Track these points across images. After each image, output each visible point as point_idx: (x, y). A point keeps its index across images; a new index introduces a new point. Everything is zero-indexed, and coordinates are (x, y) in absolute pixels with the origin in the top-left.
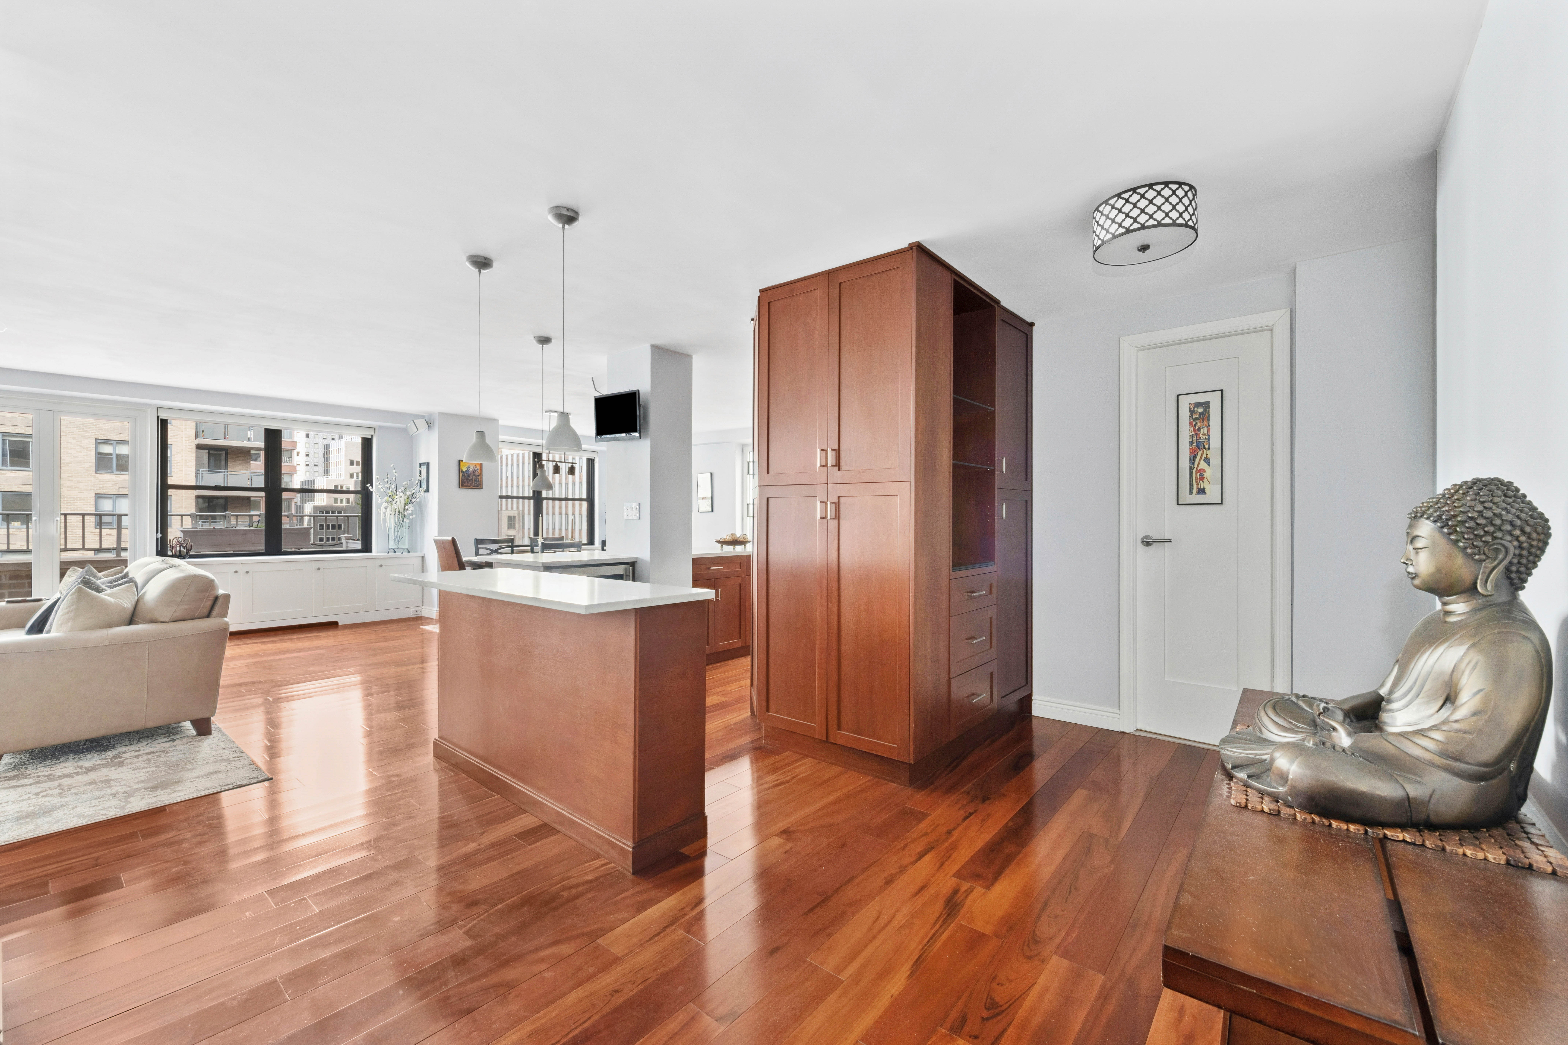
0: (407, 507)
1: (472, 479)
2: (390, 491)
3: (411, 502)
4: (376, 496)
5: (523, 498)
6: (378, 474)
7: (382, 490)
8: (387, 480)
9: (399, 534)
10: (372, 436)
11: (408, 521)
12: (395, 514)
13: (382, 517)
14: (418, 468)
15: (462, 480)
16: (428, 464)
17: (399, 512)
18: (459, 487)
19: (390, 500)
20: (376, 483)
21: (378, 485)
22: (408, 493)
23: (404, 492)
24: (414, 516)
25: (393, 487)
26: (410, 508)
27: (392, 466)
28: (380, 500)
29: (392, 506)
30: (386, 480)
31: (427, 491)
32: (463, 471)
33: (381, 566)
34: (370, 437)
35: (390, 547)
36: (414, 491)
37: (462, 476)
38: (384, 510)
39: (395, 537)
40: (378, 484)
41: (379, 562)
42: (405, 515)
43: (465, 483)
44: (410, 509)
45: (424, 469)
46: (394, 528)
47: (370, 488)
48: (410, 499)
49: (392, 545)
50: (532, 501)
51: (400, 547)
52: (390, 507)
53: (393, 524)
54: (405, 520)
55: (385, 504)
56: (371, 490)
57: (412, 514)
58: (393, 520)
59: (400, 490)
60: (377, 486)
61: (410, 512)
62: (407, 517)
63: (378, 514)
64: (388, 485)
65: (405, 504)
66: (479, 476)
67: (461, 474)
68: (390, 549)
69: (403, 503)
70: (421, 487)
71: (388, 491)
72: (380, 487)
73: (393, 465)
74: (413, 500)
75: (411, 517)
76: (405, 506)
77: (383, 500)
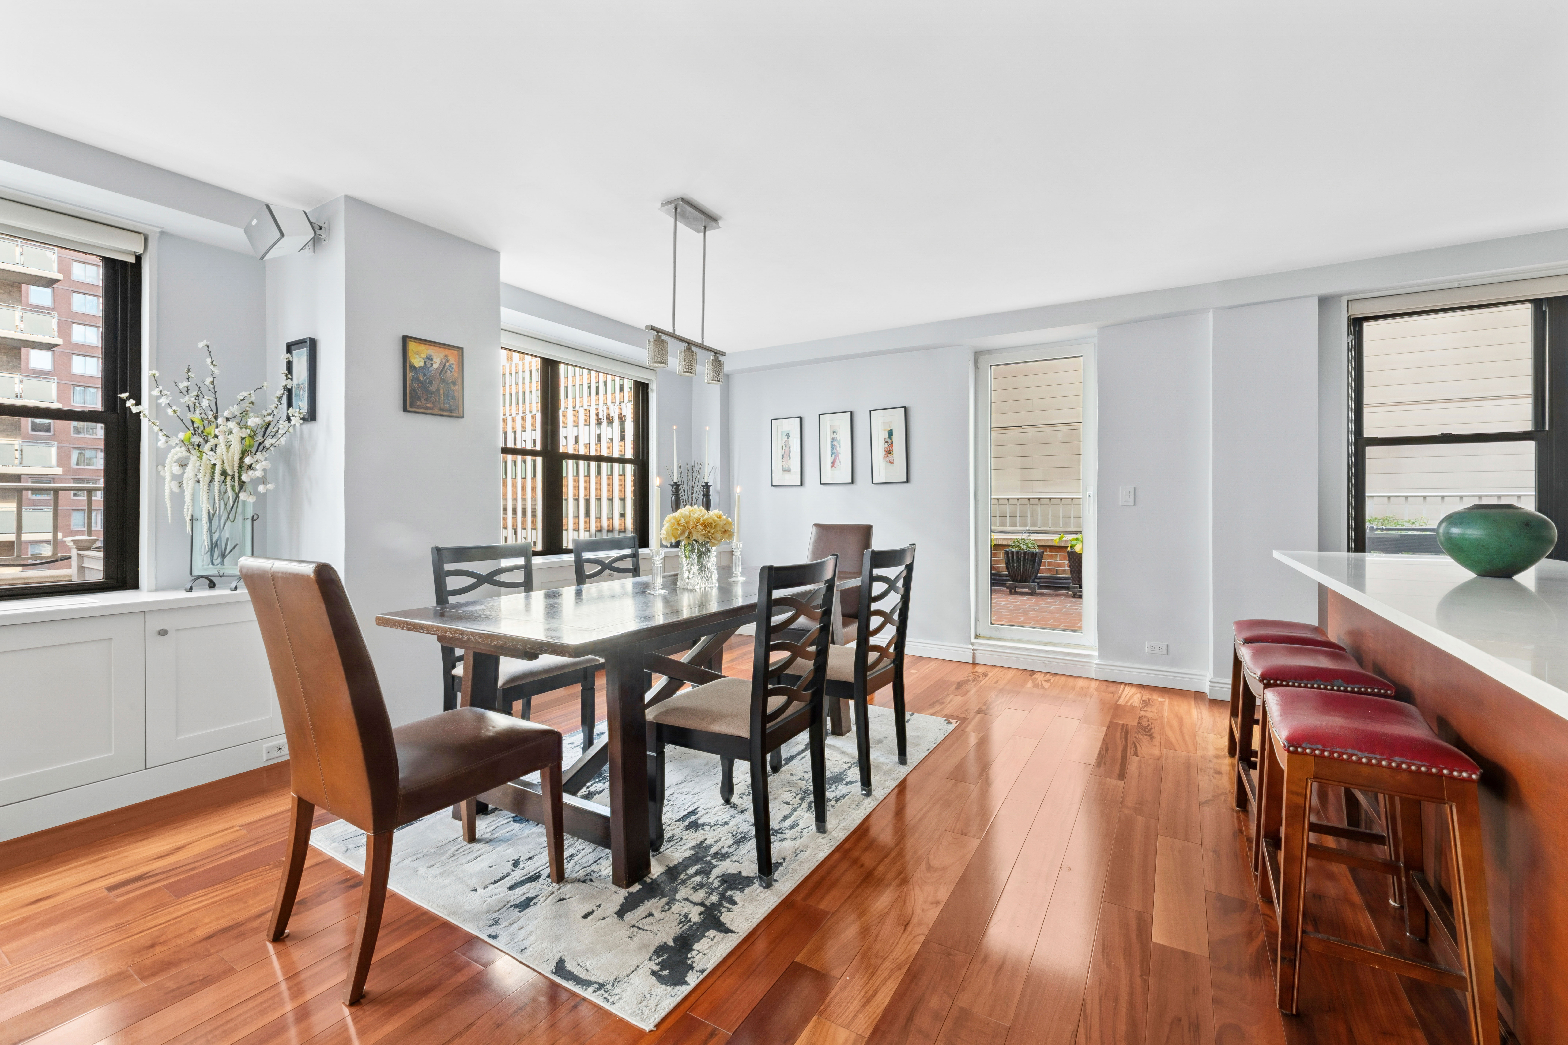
0: (248, 460)
1: (438, 390)
2: (196, 417)
3: (261, 447)
4: (151, 430)
5: (524, 452)
6: (156, 363)
7: (170, 411)
8: (185, 384)
9: (226, 534)
10: (139, 258)
11: (251, 499)
12: (212, 480)
13: (169, 486)
14: (283, 356)
15: (413, 390)
16: (312, 345)
17: (224, 473)
18: (405, 410)
19: (197, 440)
20: (150, 389)
21: (158, 398)
22: (253, 421)
23: (241, 419)
24: (270, 486)
25: (205, 403)
26: (261, 463)
27: (201, 345)
28: (163, 439)
29: (200, 458)
30: (183, 385)
31: (311, 416)
32: (413, 368)
33: (163, 633)
34: (132, 260)
35: (196, 573)
36: (270, 418)
37: (413, 379)
38: (176, 469)
39: (213, 546)
40: (156, 393)
41: (155, 623)
42: (242, 484)
43: (419, 399)
44: (258, 467)
45: (300, 359)
46: (210, 520)
47: (130, 403)
48: (259, 438)
49: (202, 566)
50: (539, 460)
51: (227, 572)
52: (194, 459)
53: (205, 506)
54: (242, 496)
55: (180, 452)
56: (135, 410)
57: (263, 480)
58: (203, 496)
59: (226, 414)
60: (153, 400)
61: (259, 474)
62: (249, 487)
63: (159, 480)
64: (189, 399)
65: (244, 453)
66: (454, 384)
67: (410, 375)
68: (198, 578)
69: (236, 448)
70: (290, 405)
71: (190, 416)
72: (163, 401)
73: (205, 342)
74: (268, 442)
75: (261, 489)
76: (241, 460)
77: (174, 441)
